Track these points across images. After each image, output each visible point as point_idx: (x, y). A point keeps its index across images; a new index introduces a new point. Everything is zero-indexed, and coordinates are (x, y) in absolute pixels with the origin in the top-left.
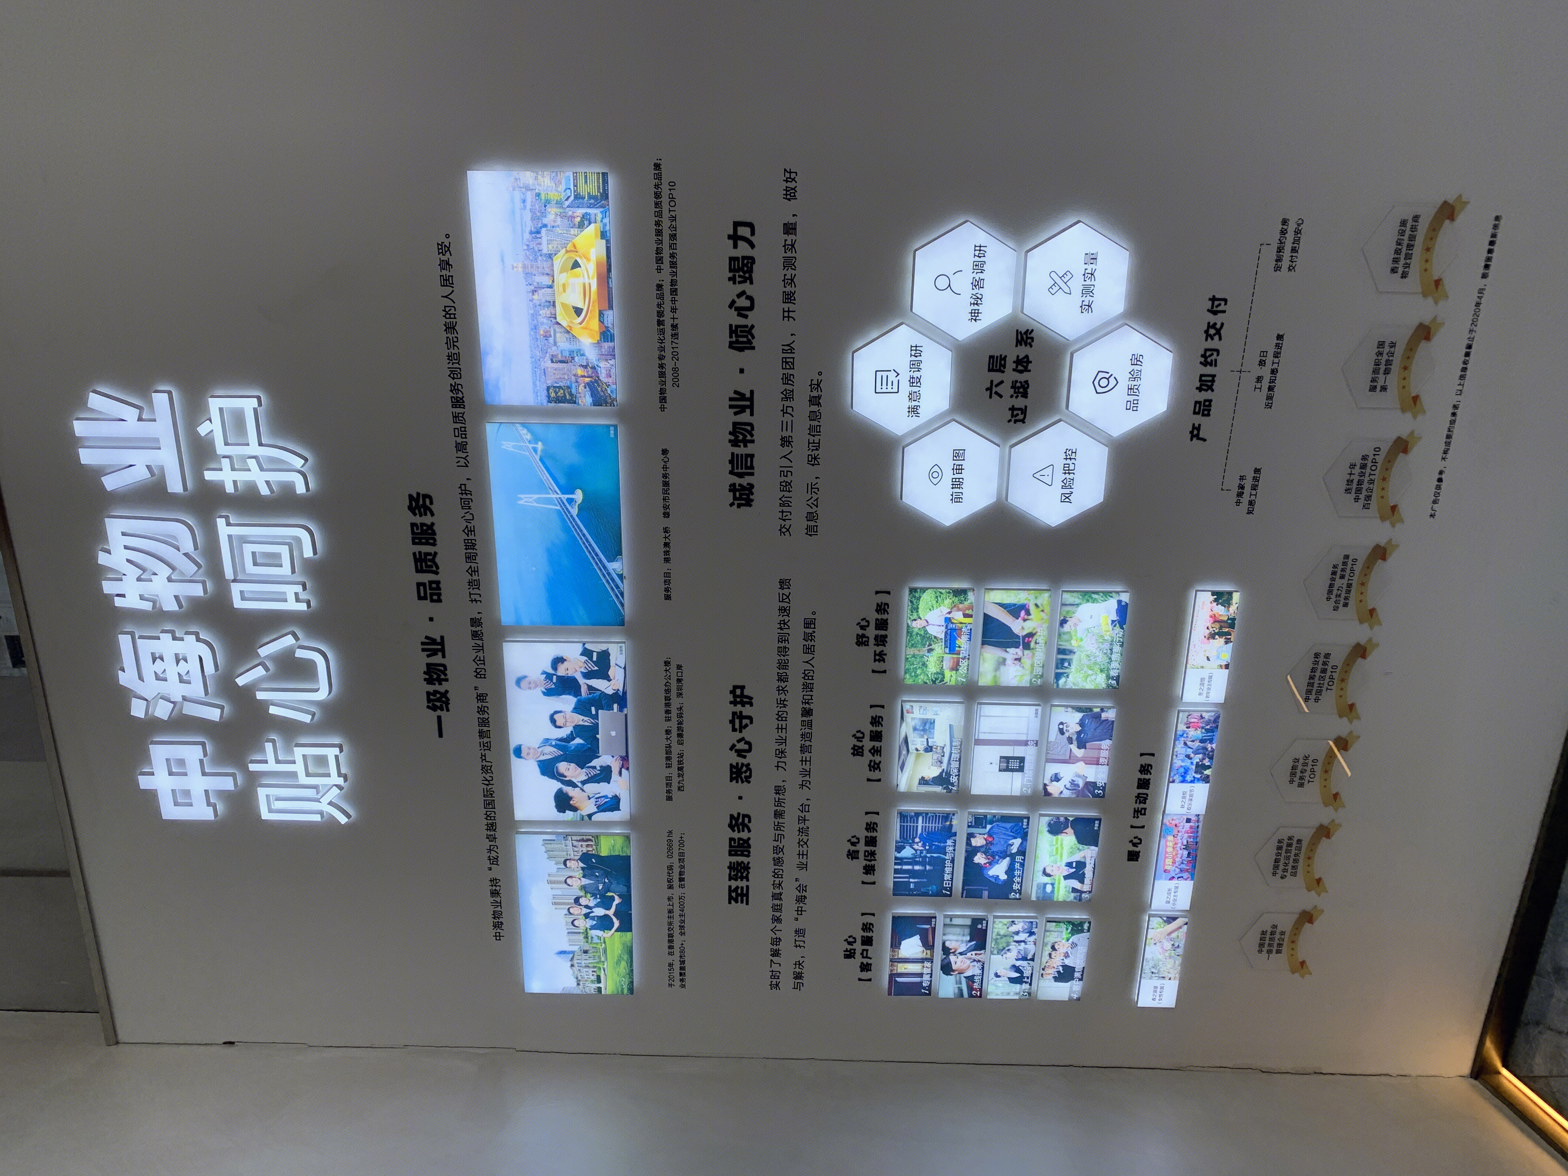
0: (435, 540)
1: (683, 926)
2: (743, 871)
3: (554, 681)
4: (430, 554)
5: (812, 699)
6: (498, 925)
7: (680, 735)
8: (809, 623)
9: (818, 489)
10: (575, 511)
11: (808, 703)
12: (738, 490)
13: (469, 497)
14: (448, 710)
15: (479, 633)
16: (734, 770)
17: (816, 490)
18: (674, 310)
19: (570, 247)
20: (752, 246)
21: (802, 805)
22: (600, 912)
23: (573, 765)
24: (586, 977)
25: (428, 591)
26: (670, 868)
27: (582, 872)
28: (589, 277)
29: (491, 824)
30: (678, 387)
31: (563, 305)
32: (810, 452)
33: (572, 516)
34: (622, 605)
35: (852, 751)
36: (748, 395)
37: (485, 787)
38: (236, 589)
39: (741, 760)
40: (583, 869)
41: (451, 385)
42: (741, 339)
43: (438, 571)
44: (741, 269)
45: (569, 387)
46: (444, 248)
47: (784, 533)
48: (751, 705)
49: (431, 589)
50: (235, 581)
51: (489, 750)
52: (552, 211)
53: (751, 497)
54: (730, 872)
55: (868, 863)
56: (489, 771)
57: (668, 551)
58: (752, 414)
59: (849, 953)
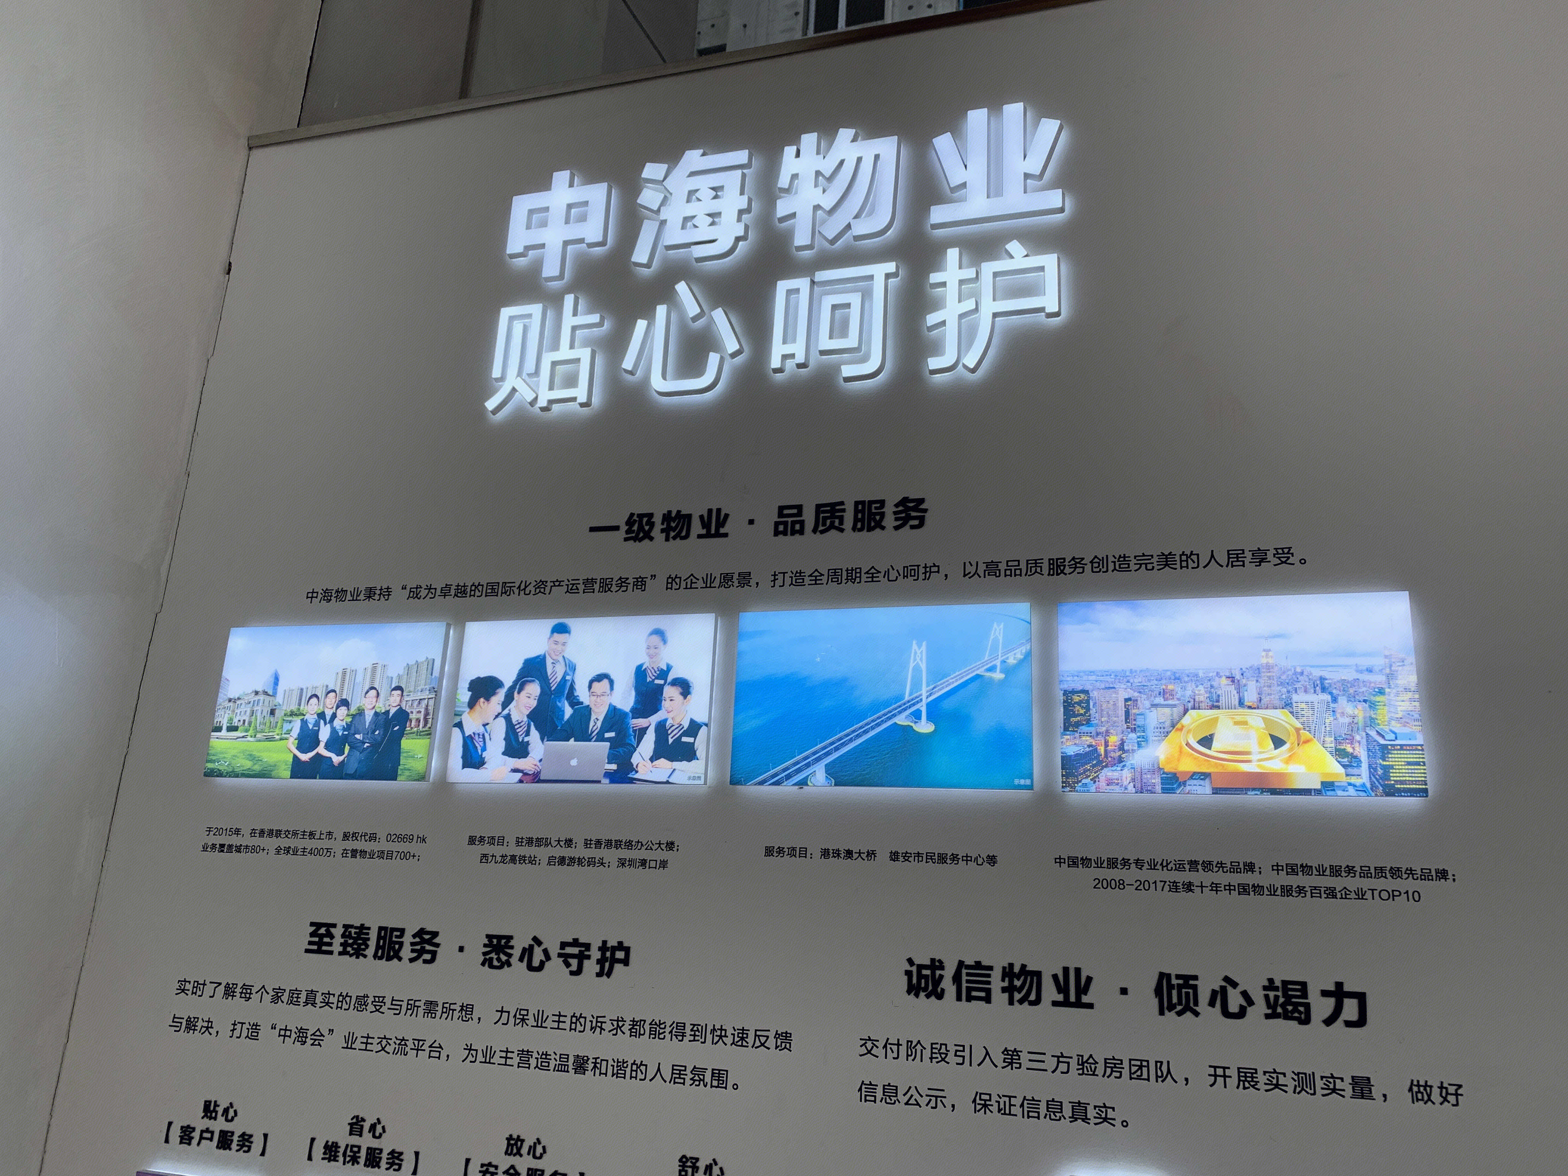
0: (861, 530)
1: (288, 852)
2: (355, 946)
3: (657, 682)
4: (841, 523)
5: (600, 1074)
6: (327, 595)
7: (562, 861)
8: (720, 1077)
9: (936, 1107)
10: (901, 720)
11: (595, 1067)
12: (933, 974)
13: (922, 576)
14: (626, 539)
15: (730, 583)
16: (503, 941)
17: (933, 1104)
18: (1215, 887)
19: (1305, 734)
20: (1329, 1021)
21: (441, 1047)
22: (324, 734)
23: (534, 703)
24: (238, 711)
25: (790, 520)
26: (373, 837)
27: (383, 711)
28: (1260, 760)
29: (464, 591)
30: (1095, 887)
31: (1215, 720)
32: (995, 1098)
33: (894, 715)
34: (761, 783)
35: (515, 1136)
36: (1085, 999)
37: (517, 585)
38: (802, 283)
39: (516, 952)
40: (388, 712)
41: (1083, 559)
42: (1174, 993)
43: (818, 533)
44: (1288, 1001)
45: (1088, 722)
46: (1284, 556)
47: (864, 1044)
48: (599, 975)
49: (793, 523)
50: (813, 282)
51: (567, 591)
52: (1360, 712)
53: (922, 994)
54: (356, 928)
55: (342, 1150)
56: (538, 590)
57: (838, 855)
58: (1055, 1004)
59: (212, 1108)
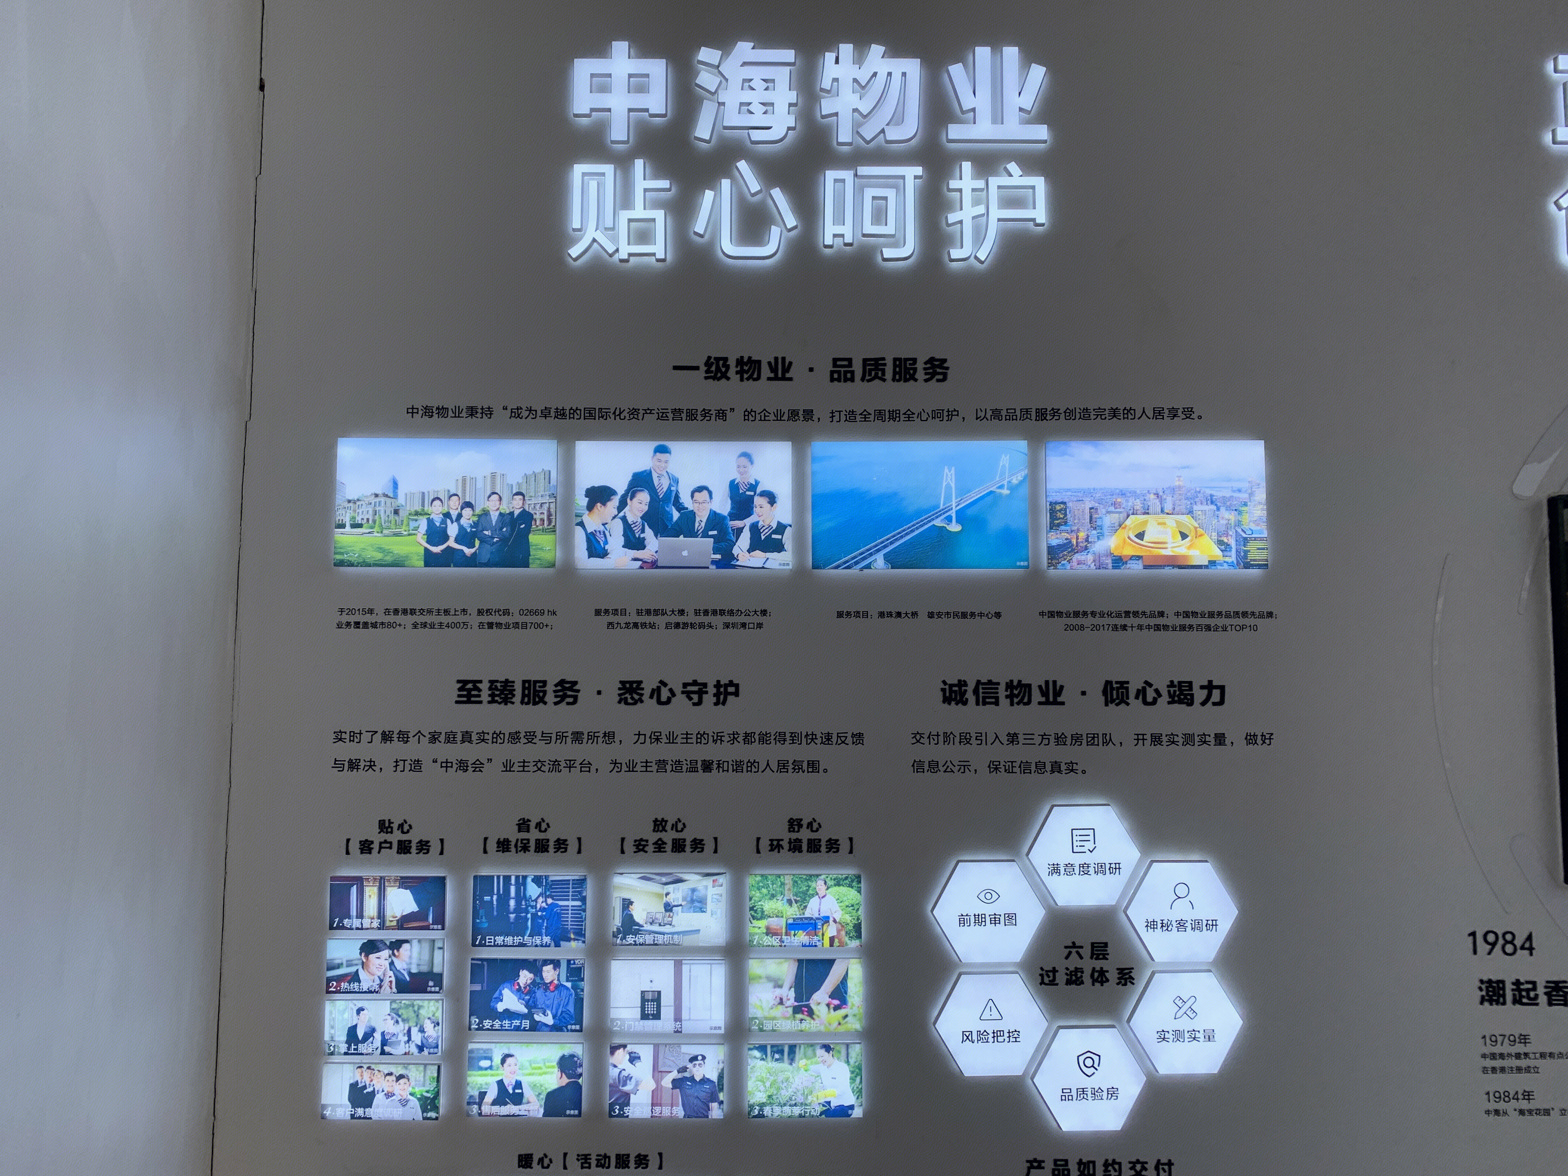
0: (899, 381)
1: (425, 626)
2: (503, 696)
3: (748, 493)
4: (883, 374)
5: (723, 771)
6: (428, 412)
7: (677, 625)
8: (813, 766)
9: (964, 772)
10: (938, 523)
11: (719, 767)
12: (960, 689)
13: (946, 418)
14: (706, 378)
15: (796, 418)
16: (635, 686)
17: (962, 770)
18: (1140, 627)
19: (1200, 531)
20: (1203, 703)
21: (590, 764)
22: (453, 530)
23: (646, 508)
24: (360, 511)
25: (843, 369)
26: (506, 612)
27: (508, 512)
28: (1172, 547)
29: (564, 414)
30: (1065, 630)
31: (1145, 523)
32: (1002, 763)
33: (933, 519)
34: (837, 567)
35: (660, 819)
36: (1059, 699)
37: (612, 411)
38: (847, 175)
39: (647, 692)
40: (512, 513)
41: (1059, 410)
42: (1115, 692)
43: (865, 381)
44: (1181, 694)
45: (1066, 523)
46: (1188, 413)
47: (915, 737)
48: (716, 704)
49: (846, 372)
50: (856, 175)
51: (658, 418)
52: (1232, 517)
53: (953, 703)
54: (501, 682)
55: (513, 844)
56: (632, 416)
57: (891, 616)
58: (1040, 703)
59: (387, 825)
